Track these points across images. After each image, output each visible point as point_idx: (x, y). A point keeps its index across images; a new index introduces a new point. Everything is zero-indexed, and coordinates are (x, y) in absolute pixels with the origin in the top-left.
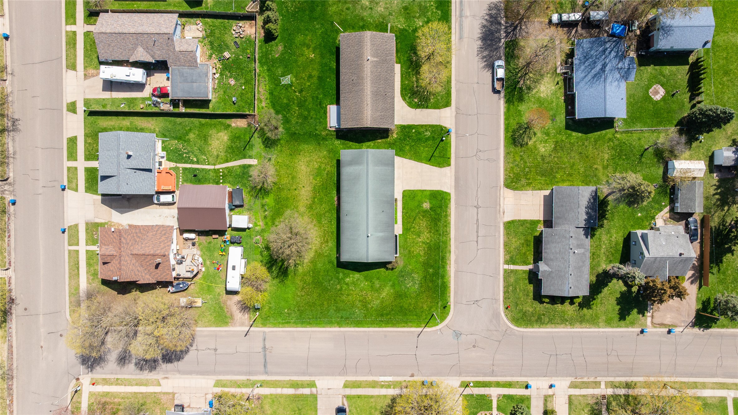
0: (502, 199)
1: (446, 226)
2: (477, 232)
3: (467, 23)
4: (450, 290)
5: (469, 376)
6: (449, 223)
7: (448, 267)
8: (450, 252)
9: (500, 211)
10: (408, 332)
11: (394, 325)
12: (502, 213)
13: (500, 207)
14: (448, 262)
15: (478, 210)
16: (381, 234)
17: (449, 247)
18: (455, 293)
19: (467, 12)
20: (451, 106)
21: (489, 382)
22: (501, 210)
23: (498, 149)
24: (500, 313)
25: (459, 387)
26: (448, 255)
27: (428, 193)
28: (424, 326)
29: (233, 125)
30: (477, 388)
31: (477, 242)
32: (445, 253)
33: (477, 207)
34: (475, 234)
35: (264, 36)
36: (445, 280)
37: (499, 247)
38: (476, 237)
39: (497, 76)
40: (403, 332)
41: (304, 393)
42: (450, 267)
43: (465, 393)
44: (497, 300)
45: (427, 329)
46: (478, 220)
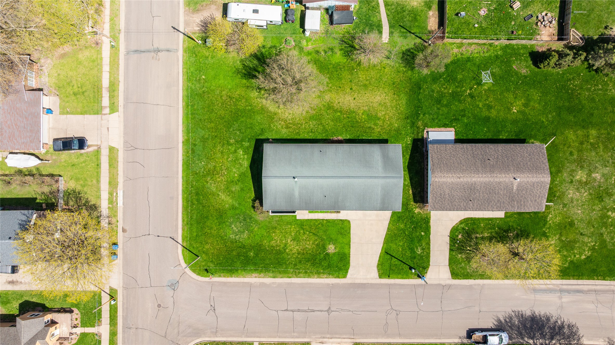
0: (339, 340)
1: (306, 272)
2: (299, 311)
3: (553, 298)
4: (228, 277)
5: (123, 299)
6: (309, 277)
7: (256, 275)
8: (274, 277)
9: (324, 338)
10: (177, 226)
11: (185, 209)
12: (321, 340)
13: (329, 338)
14: (262, 275)
15: (325, 311)
16: (297, 194)
17: (281, 276)
18: (225, 284)
19: (566, 299)
20: (453, 278)
21: (117, 324)
22: (325, 340)
23: (400, 335)
24: (199, 337)
25: (110, 287)
26: (271, 275)
27: (346, 251)
28: (185, 245)
29: (431, 13)
30: (109, 309)
31: (287, 310)
32: (273, 272)
33: (329, 311)
34: (296, 308)
35: (538, 51)
36: (240, 271)
37: (280, 337)
38: (292, 309)
39: (490, 335)
40: (177, 219)
41: (103, 98)
42: (256, 277)
43: (103, 294)
44: (215, 333)
45: (180, 248)
46: (314, 311)
